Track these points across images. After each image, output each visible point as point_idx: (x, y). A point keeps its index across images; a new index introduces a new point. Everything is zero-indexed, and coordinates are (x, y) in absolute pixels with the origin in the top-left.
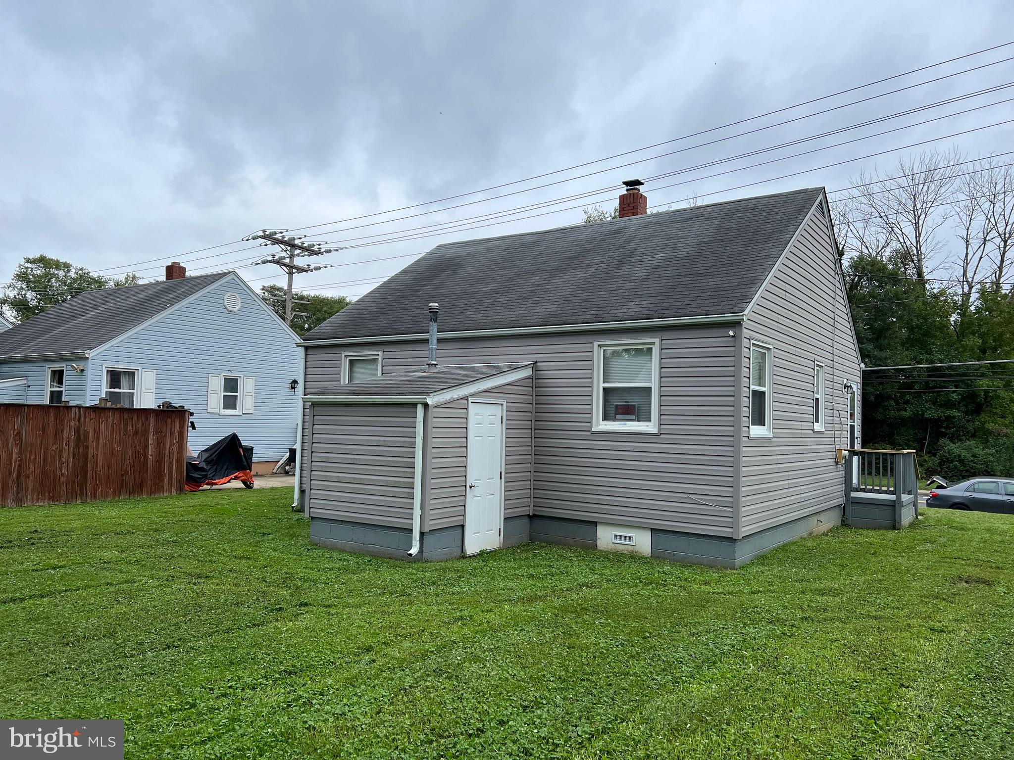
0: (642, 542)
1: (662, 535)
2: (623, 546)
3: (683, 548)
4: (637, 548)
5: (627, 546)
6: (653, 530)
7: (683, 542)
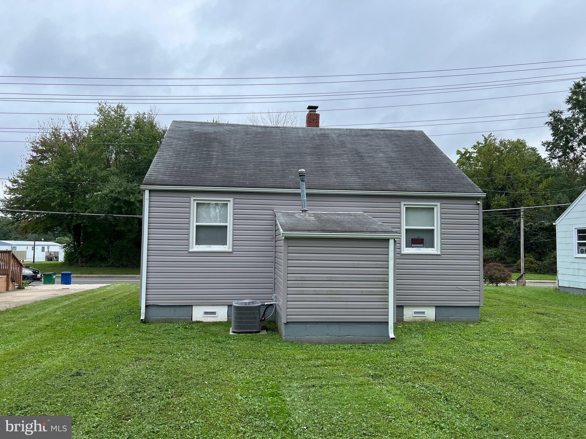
0: (430, 314)
1: (442, 309)
2: (419, 318)
3: (453, 314)
4: (427, 318)
5: (421, 317)
6: (436, 306)
7: (452, 311)
